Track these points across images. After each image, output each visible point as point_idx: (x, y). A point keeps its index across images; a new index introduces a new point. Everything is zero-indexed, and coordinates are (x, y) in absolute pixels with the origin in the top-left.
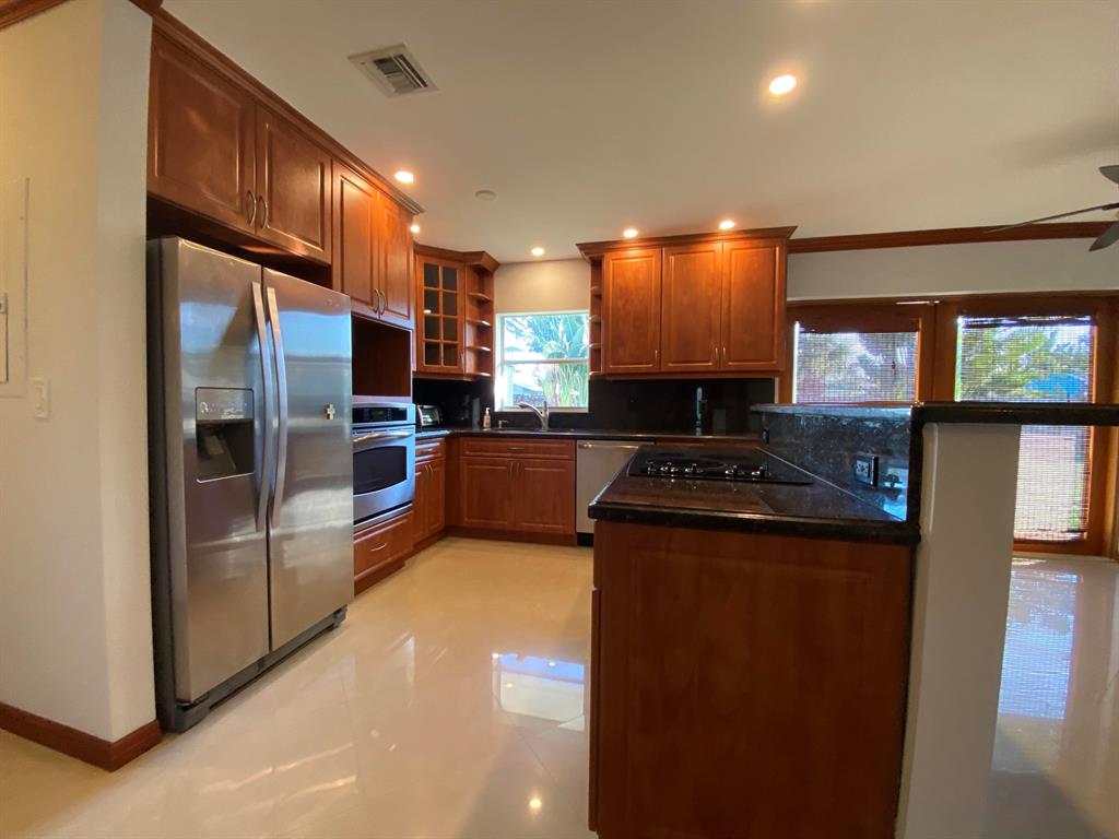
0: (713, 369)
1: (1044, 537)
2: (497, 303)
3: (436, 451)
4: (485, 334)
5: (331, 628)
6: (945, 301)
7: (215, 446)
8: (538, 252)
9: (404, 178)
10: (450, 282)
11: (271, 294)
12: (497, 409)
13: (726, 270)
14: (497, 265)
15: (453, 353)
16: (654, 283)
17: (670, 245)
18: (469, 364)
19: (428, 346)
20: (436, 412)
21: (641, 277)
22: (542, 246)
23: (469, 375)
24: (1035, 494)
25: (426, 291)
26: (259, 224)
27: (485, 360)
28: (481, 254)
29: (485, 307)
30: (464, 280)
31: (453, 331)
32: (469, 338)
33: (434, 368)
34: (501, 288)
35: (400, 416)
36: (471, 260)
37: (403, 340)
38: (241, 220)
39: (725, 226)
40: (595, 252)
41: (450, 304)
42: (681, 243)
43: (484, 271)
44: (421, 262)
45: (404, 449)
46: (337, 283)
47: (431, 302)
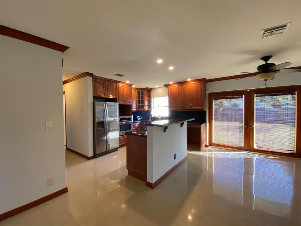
0: (189, 109)
1: (282, 152)
2: (152, 96)
3: (138, 125)
4: (150, 102)
5: (116, 150)
6: (251, 91)
7: (100, 125)
8: (157, 87)
9: (128, 82)
10: (142, 94)
11: (106, 105)
12: (152, 117)
13: (191, 88)
14: (151, 89)
15: (143, 106)
16: (178, 91)
17: (180, 84)
18: (146, 108)
19: (138, 105)
20: (141, 117)
21: (175, 90)
22: (157, 85)
23: (146, 110)
24: (278, 140)
25: (138, 96)
26: (106, 95)
27: (150, 107)
28: (147, 88)
29: (150, 97)
30: (146, 92)
31: (143, 102)
32: (146, 103)
33: (139, 109)
34: (153, 93)
35: (129, 119)
36: (146, 89)
37: (130, 106)
38: (104, 96)
39: (189, 80)
40: (167, 86)
41: (142, 97)
42: (182, 83)
43: (149, 91)
44: (137, 90)
45: (130, 124)
46: (118, 100)
47: (139, 97)
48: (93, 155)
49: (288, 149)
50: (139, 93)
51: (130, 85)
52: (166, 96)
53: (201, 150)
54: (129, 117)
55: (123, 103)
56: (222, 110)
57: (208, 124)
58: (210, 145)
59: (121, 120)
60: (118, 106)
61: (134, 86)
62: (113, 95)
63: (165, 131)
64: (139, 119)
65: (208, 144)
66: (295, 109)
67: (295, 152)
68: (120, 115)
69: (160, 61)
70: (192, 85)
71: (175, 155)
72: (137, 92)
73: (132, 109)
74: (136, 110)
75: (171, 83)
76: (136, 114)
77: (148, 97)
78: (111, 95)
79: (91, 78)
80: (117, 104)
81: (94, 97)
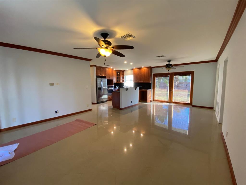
0: (143, 82)
1: (184, 103)
2: (125, 75)
4: (123, 78)
5: (106, 102)
6: (172, 73)
7: (99, 89)
8: (127, 69)
10: (119, 72)
11: (102, 80)
14: (124, 70)
15: (119, 81)
16: (138, 73)
18: (121, 81)
19: (117, 80)
20: (119, 86)
21: (136, 72)
23: (121, 83)
27: (123, 81)
29: (123, 75)
30: (121, 72)
31: (119, 78)
32: (121, 78)
33: (117, 82)
34: (125, 73)
35: (112, 87)
36: (121, 70)
37: (112, 80)
38: (100, 76)
39: (143, 67)
40: (132, 69)
41: (119, 75)
42: (140, 68)
43: (123, 71)
44: (116, 71)
45: (113, 90)
46: (107, 77)
47: (117, 75)
48: (96, 102)
49: (186, 101)
50: (117, 73)
51: (113, 69)
52: (132, 75)
53: (147, 102)
54: (112, 86)
55: (109, 79)
56: (177, 83)
57: (152, 90)
58: (153, 101)
59: (108, 87)
60: (107, 80)
61: (114, 69)
62: (104, 75)
63: (127, 90)
64: (117, 87)
65: (152, 100)
66: (190, 83)
67: (189, 103)
68: (108, 85)
69: (125, 62)
70: (145, 70)
71: (132, 101)
72: (116, 72)
73: (114, 82)
74: (115, 82)
75: (134, 68)
76: (116, 85)
77: (122, 75)
78: (103, 75)
79: (95, 67)
80: (106, 80)
81: (96, 76)
